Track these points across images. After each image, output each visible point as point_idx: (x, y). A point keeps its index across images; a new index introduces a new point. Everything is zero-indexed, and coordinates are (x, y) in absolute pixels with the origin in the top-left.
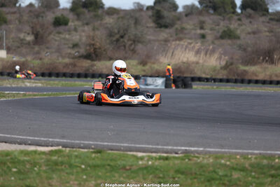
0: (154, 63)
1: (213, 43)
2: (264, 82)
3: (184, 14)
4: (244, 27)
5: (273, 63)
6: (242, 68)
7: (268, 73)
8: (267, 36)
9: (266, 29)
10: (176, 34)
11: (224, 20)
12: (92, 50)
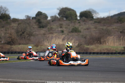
0: (42, 46)
1: (68, 35)
2: (97, 53)
3: (51, 21)
4: (82, 26)
5: (101, 44)
6: (86, 46)
7: (99, 49)
8: (94, 30)
9: (93, 27)
10: (49, 31)
11: (71, 23)
12: (10, 40)
